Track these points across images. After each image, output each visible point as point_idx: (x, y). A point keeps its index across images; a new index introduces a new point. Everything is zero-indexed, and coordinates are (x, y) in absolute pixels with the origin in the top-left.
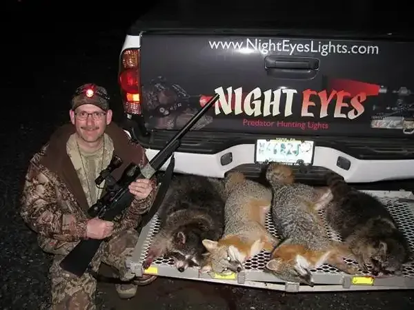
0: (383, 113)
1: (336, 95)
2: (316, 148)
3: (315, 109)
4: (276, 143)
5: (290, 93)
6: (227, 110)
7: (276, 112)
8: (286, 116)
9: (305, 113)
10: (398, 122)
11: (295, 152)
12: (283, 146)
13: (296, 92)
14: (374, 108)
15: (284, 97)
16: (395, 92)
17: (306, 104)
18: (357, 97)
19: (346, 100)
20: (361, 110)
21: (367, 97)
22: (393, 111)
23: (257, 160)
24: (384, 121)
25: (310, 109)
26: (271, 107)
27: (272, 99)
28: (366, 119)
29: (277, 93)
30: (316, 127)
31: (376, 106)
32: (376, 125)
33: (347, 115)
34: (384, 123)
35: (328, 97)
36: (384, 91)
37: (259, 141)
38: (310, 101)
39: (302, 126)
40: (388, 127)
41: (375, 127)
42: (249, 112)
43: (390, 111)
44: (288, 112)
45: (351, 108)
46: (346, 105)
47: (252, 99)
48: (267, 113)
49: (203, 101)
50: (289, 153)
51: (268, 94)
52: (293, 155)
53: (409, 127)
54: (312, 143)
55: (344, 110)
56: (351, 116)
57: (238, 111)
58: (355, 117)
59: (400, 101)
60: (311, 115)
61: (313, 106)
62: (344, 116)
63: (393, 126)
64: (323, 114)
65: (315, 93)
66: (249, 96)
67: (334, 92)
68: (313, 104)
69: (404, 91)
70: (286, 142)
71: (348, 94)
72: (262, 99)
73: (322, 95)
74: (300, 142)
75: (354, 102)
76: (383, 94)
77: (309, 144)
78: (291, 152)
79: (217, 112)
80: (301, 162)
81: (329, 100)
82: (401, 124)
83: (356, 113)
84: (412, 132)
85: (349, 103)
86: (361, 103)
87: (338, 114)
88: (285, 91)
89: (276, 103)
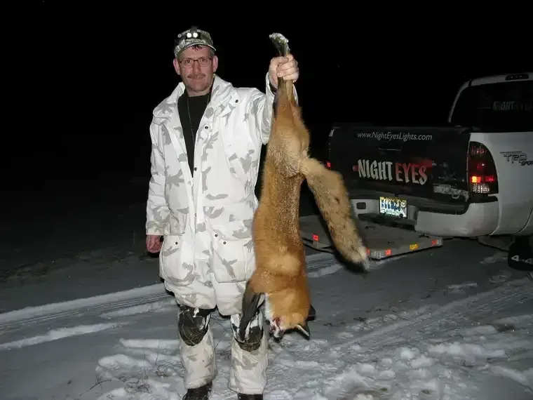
0: (438, 181)
2: (408, 205)
3: (402, 176)
5: (390, 164)
6: (364, 175)
10: (448, 189)
11: (398, 208)
12: (392, 203)
14: (432, 177)
15: (387, 166)
16: (441, 165)
17: (398, 172)
19: (417, 170)
21: (428, 169)
22: (443, 180)
23: (381, 212)
24: (440, 187)
28: (429, 185)
29: (384, 163)
30: (405, 188)
34: (441, 189)
36: (434, 164)
37: (381, 198)
40: (443, 193)
41: (436, 191)
42: (373, 176)
43: (441, 180)
47: (374, 168)
48: (381, 178)
49: (354, 168)
50: (396, 208)
51: (380, 164)
53: (456, 194)
55: (417, 178)
57: (369, 176)
59: (445, 172)
60: (401, 180)
62: (417, 182)
63: (446, 192)
66: (372, 166)
67: (409, 165)
69: (445, 165)
70: (393, 200)
71: (417, 166)
72: (377, 167)
73: (404, 166)
74: (400, 201)
76: (434, 167)
77: (405, 203)
79: (360, 176)
80: (401, 215)
82: (450, 190)
84: (458, 197)
85: (418, 172)
86: (425, 173)
87: (414, 181)
88: (387, 163)
89: (384, 171)
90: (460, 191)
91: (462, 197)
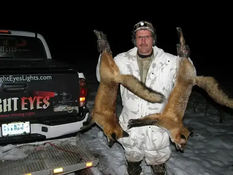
0: (58, 104)
1: (36, 99)
2: (31, 124)
3: (28, 106)
4: (11, 125)
5: (15, 99)
7: (10, 109)
8: (15, 111)
9: (23, 108)
10: (65, 107)
11: (21, 128)
12: (15, 126)
13: (18, 99)
14: (54, 102)
15: (12, 102)
16: (61, 94)
17: (23, 104)
18: (45, 98)
19: (41, 100)
20: (48, 104)
21: (50, 98)
22: (62, 103)
23: (3, 135)
24: (59, 108)
25: (26, 106)
26: (7, 107)
27: (7, 103)
28: (51, 108)
29: (9, 100)
30: (29, 114)
31: (55, 102)
32: (56, 110)
33: (43, 107)
34: (60, 109)
35: (33, 100)
36: (56, 94)
37: (3, 125)
38: (25, 102)
39: (23, 115)
40: (61, 111)
41: (55, 111)
43: (61, 103)
44: (15, 109)
45: (44, 104)
46: (41, 102)
48: (5, 110)
50: (19, 129)
51: (5, 101)
52: (21, 129)
53: (70, 109)
54: (29, 122)
55: (41, 105)
56: (45, 107)
58: (47, 107)
59: (64, 98)
60: (26, 109)
61: (27, 105)
62: (41, 108)
63: (63, 110)
64: (32, 108)
65: (27, 98)
67: (35, 97)
68: (26, 103)
69: (65, 94)
70: (16, 124)
71: (42, 98)
72: (2, 103)
73: (30, 99)
74: (23, 123)
75: (45, 101)
76: (56, 96)
77: (27, 123)
78: (20, 128)
80: (25, 133)
81: (34, 101)
82: (66, 108)
83: (46, 106)
84: (72, 111)
85: (42, 101)
86: (48, 101)
87: (38, 107)
88: (12, 99)
89: (9, 105)
90: (73, 107)
91: (75, 111)
